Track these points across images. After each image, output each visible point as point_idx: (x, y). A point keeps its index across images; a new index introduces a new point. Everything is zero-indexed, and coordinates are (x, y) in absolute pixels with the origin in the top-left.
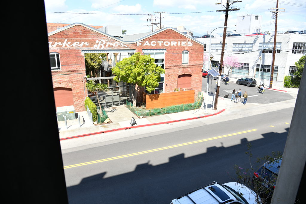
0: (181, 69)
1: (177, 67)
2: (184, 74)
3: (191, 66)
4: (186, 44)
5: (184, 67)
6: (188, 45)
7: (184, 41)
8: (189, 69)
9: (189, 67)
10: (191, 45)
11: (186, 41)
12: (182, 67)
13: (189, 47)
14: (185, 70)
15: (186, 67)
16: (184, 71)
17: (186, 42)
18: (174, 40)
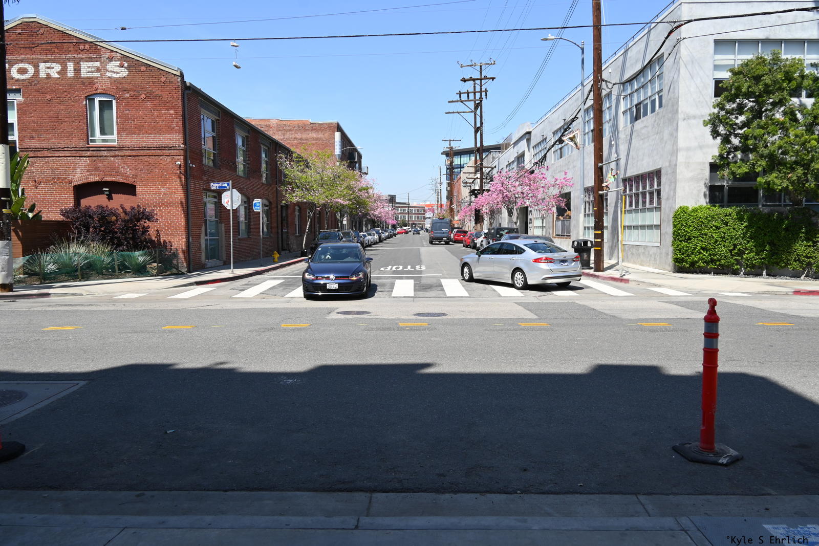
0: (86, 161)
1: (67, 154)
2: (97, 179)
3: (128, 153)
4: (98, 70)
5: (95, 153)
6: (108, 74)
7: (90, 59)
8: (118, 162)
9: (117, 153)
10: (124, 73)
11: (97, 59)
12: (89, 153)
13: (113, 81)
14: (101, 165)
15: (105, 153)
16: (96, 169)
17: (98, 64)
18: (50, 56)
